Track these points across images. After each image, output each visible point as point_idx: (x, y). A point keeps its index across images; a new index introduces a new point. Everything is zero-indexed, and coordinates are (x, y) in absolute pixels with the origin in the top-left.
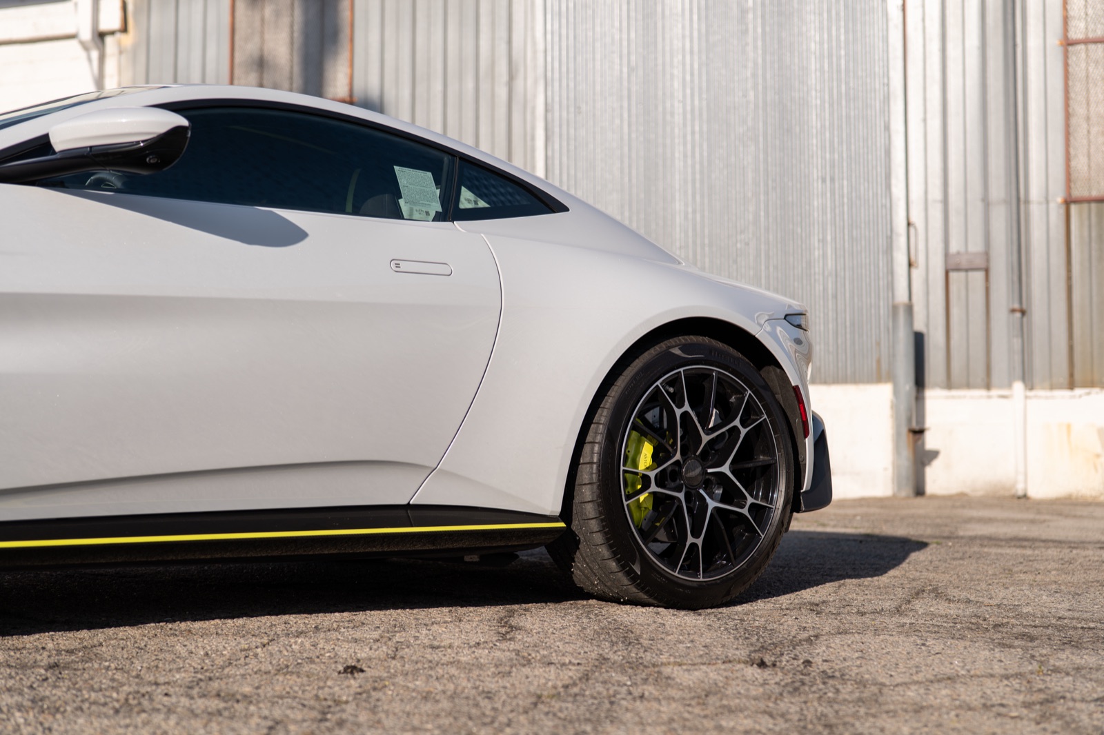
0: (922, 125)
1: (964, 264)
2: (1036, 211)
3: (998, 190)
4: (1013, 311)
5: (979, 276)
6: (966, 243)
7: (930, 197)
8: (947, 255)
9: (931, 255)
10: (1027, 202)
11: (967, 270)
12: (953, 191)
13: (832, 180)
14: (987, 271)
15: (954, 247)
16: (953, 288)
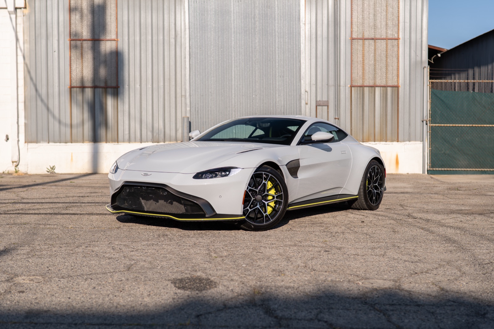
0: (310, 61)
1: (322, 104)
2: (342, 89)
3: (332, 82)
4: (335, 119)
5: (326, 107)
6: (322, 97)
7: (312, 83)
8: (316, 101)
9: (312, 101)
10: (340, 86)
11: (322, 106)
12: (318, 81)
13: (283, 77)
14: (328, 106)
15: (318, 99)
16: (318, 111)
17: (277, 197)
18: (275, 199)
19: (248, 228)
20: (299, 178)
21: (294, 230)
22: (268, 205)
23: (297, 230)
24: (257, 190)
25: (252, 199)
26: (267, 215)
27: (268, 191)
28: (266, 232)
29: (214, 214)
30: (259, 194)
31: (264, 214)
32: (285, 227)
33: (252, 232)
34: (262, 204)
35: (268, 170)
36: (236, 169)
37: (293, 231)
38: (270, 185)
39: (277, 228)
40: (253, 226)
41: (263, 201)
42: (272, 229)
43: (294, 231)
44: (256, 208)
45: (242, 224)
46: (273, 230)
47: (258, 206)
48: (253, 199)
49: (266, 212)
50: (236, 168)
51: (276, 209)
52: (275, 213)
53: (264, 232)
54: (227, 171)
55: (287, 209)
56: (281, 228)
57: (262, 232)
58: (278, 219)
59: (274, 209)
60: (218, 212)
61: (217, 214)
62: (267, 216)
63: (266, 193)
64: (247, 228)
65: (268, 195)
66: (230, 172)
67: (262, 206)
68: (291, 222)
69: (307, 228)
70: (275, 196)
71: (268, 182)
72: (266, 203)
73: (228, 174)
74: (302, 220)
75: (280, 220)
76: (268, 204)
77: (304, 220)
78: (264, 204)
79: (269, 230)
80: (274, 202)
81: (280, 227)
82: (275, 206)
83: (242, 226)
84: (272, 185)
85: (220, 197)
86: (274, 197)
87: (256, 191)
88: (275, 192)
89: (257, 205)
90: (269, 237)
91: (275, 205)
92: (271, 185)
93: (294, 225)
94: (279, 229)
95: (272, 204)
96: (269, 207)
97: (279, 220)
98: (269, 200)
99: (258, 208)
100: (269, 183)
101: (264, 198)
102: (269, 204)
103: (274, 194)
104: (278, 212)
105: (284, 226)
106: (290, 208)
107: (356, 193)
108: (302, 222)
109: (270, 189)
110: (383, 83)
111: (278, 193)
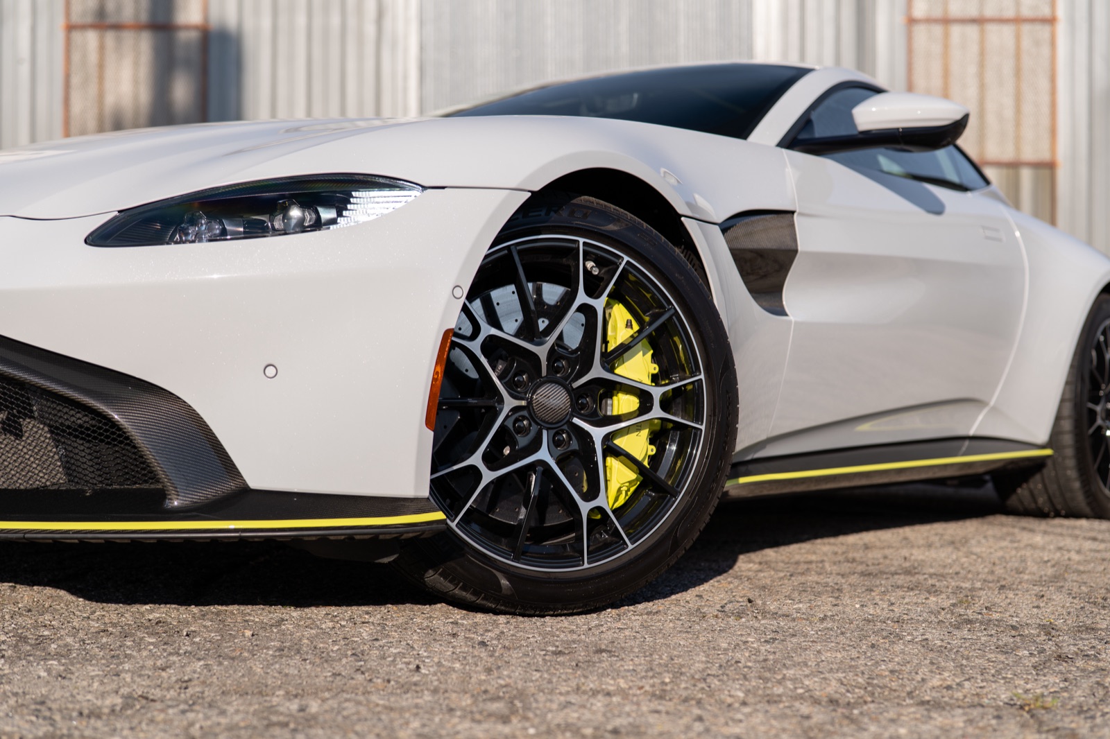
17: (666, 404)
18: (657, 412)
19: (475, 593)
20: (791, 318)
21: (772, 606)
22: (611, 450)
23: (790, 607)
24: (542, 351)
25: (501, 401)
26: (600, 509)
27: (613, 358)
28: (593, 619)
29: (232, 485)
30: (550, 380)
31: (585, 507)
32: (714, 592)
33: (502, 619)
34: (574, 445)
35: (612, 227)
36: (386, 193)
37: (764, 613)
38: (621, 324)
39: (666, 595)
40: (504, 582)
41: (576, 421)
42: (634, 602)
43: (775, 615)
44: (531, 467)
45: (434, 566)
46: (640, 607)
47: (543, 454)
48: (509, 403)
49: (592, 493)
50: (390, 183)
51: (662, 473)
52: (651, 504)
53: (580, 620)
54: (328, 204)
55: (729, 485)
56: (690, 595)
57: (565, 622)
58: (671, 537)
59: (648, 476)
60: (257, 476)
61: (246, 491)
62: (600, 519)
63: (597, 371)
64: (469, 596)
65: (611, 388)
66: (341, 205)
67: (574, 452)
68: (746, 564)
69: (846, 600)
70: (657, 392)
71: (608, 305)
72: (597, 433)
73: (333, 222)
74: (797, 557)
75: (688, 543)
76: (608, 438)
77: (813, 558)
78: (586, 437)
79: (615, 606)
80: (645, 433)
81: (685, 588)
82: (655, 460)
83: (433, 578)
84: (636, 327)
85: (270, 371)
86: (646, 401)
87: (534, 358)
88: (655, 369)
89: (535, 446)
90: (606, 660)
91: (652, 450)
92: (629, 325)
93: (766, 577)
94: (678, 602)
95: (638, 445)
96: (611, 461)
97: (676, 545)
98: (618, 419)
99: (542, 463)
100: (620, 314)
101: (583, 406)
102: (618, 442)
103: (647, 380)
104: (675, 495)
105: (706, 586)
106: (743, 480)
107: (1042, 435)
108: (803, 567)
109: (624, 350)
110: (1008, 155)
111: (675, 377)
